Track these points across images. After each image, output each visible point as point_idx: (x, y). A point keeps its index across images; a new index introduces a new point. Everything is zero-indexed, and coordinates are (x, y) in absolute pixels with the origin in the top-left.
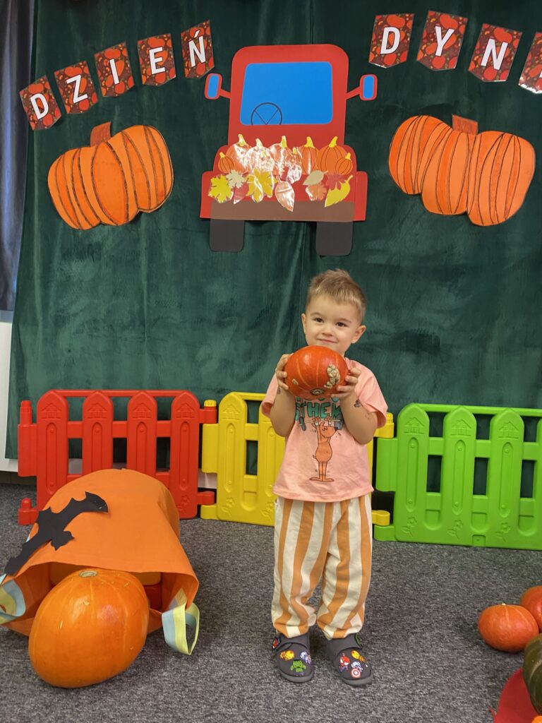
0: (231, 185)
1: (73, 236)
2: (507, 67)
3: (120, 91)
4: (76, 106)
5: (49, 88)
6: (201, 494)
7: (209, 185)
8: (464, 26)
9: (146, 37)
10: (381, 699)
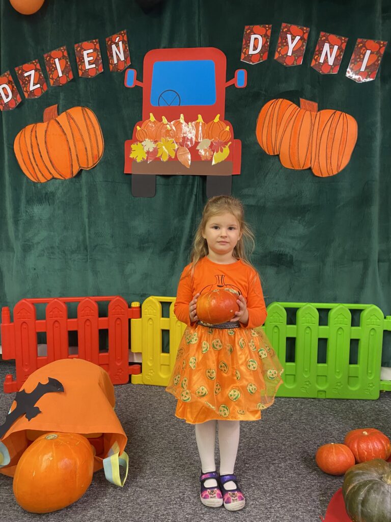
0: (146, 149)
1: (34, 188)
2: (338, 64)
3: (64, 81)
4: (32, 93)
5: (12, 80)
6: (132, 367)
7: (130, 150)
8: (307, 34)
9: (81, 42)
10: (250, 512)
